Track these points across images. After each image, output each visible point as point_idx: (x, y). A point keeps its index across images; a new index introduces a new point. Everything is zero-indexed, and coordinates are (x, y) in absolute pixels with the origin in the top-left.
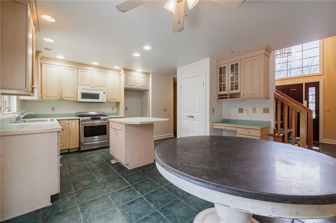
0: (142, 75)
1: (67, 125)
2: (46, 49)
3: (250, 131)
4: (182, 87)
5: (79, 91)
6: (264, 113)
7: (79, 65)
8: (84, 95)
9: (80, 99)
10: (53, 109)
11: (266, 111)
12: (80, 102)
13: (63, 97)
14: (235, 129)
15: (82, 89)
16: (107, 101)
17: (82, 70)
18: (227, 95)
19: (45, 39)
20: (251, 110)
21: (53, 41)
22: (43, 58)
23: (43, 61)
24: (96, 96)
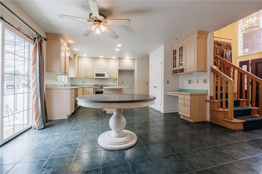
0: (130, 61)
1: (88, 90)
2: (77, 53)
3: (185, 96)
4: (152, 67)
5: (94, 72)
6: (204, 83)
7: (95, 59)
8: (97, 75)
9: (95, 77)
10: (84, 82)
11: (205, 81)
12: (95, 78)
13: (87, 76)
14: (177, 95)
15: (96, 72)
16: (109, 78)
17: (96, 61)
18: (177, 70)
19: (75, 49)
20: (196, 81)
21: (78, 50)
22: (78, 57)
23: (79, 59)
24: (103, 75)
